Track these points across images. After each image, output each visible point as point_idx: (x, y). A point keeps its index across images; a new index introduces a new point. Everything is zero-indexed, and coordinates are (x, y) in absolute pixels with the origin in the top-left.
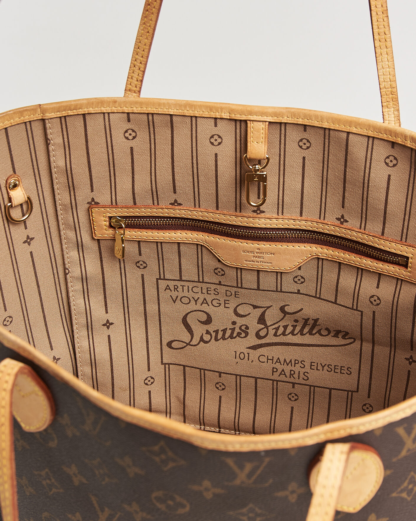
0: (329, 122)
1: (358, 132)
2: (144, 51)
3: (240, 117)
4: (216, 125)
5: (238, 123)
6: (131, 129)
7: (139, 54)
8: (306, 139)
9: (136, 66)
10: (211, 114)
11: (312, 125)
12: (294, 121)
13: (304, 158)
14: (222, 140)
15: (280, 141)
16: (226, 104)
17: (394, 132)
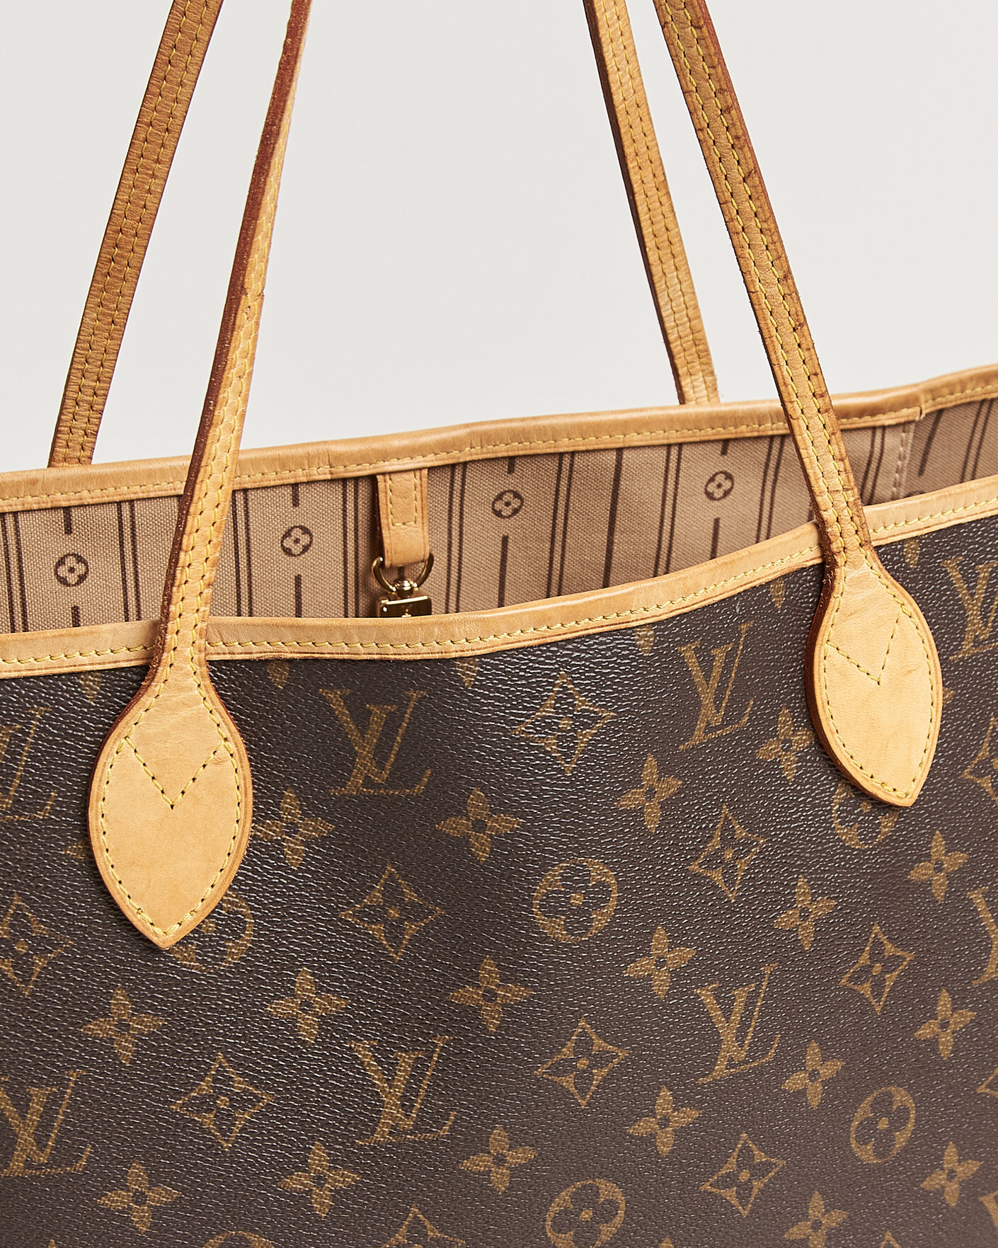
0: (574, 436)
1: (646, 440)
2: (102, 365)
3: (359, 470)
4: (296, 502)
5: (350, 487)
6: (74, 555)
7: (87, 375)
8: (512, 491)
9: (81, 403)
10: (284, 476)
11: (531, 452)
12: (488, 453)
13: (505, 540)
14: (311, 538)
15: (450, 511)
16: (318, 443)
17: (731, 418)
